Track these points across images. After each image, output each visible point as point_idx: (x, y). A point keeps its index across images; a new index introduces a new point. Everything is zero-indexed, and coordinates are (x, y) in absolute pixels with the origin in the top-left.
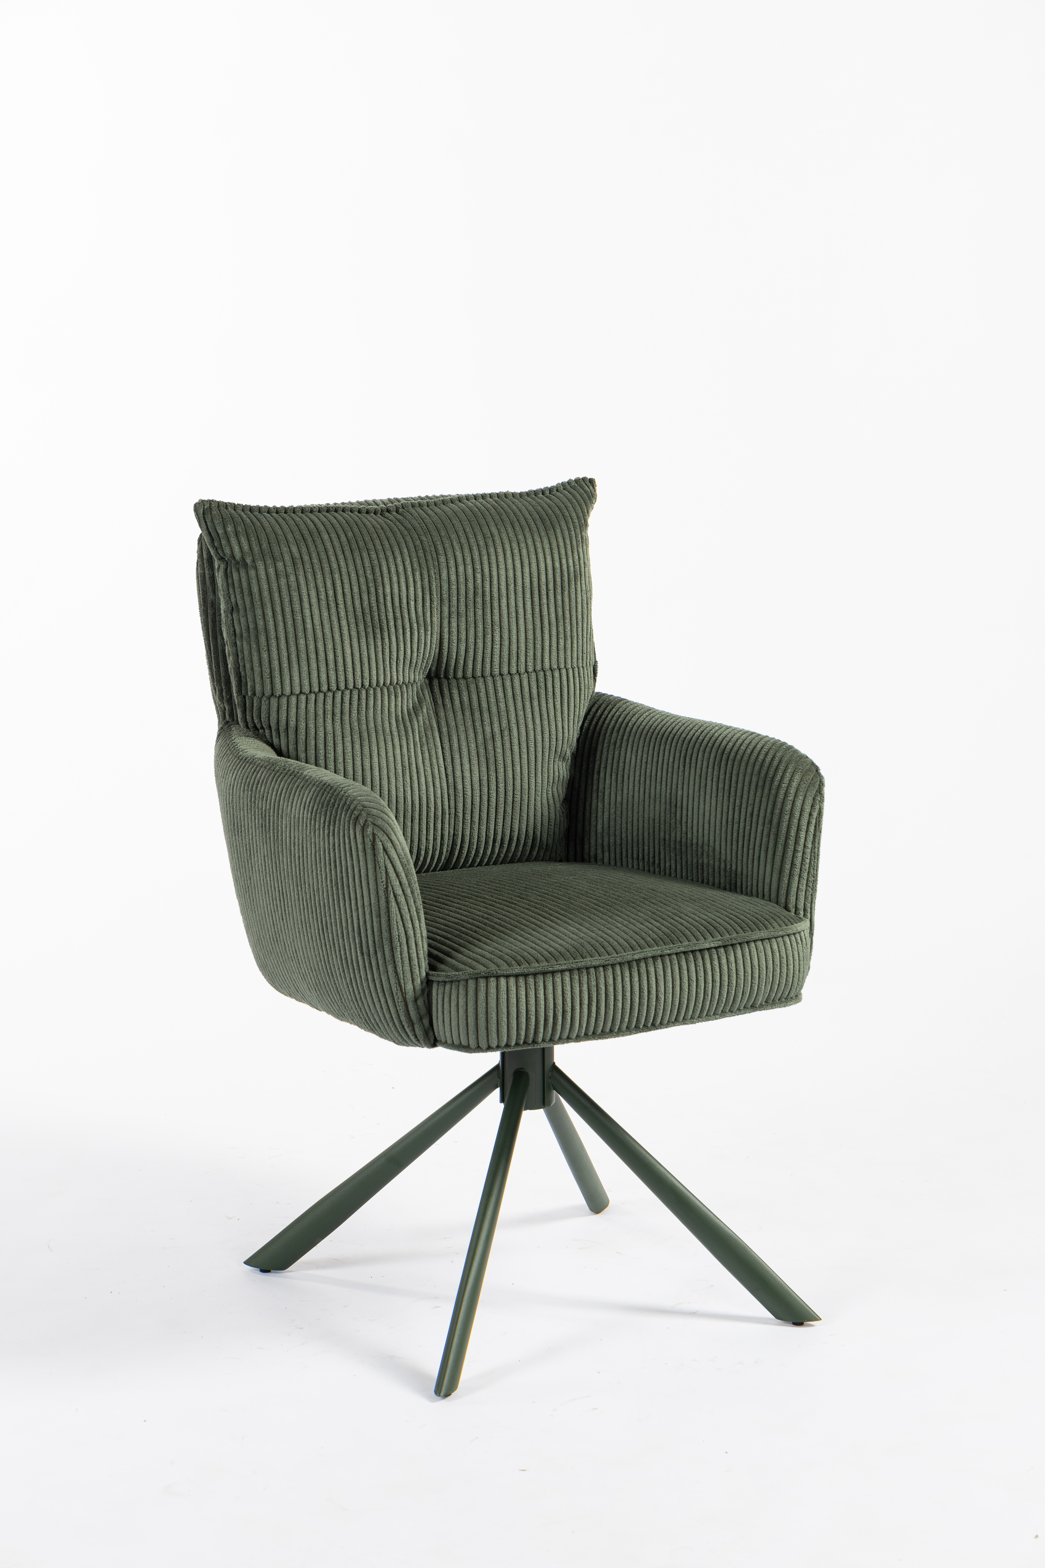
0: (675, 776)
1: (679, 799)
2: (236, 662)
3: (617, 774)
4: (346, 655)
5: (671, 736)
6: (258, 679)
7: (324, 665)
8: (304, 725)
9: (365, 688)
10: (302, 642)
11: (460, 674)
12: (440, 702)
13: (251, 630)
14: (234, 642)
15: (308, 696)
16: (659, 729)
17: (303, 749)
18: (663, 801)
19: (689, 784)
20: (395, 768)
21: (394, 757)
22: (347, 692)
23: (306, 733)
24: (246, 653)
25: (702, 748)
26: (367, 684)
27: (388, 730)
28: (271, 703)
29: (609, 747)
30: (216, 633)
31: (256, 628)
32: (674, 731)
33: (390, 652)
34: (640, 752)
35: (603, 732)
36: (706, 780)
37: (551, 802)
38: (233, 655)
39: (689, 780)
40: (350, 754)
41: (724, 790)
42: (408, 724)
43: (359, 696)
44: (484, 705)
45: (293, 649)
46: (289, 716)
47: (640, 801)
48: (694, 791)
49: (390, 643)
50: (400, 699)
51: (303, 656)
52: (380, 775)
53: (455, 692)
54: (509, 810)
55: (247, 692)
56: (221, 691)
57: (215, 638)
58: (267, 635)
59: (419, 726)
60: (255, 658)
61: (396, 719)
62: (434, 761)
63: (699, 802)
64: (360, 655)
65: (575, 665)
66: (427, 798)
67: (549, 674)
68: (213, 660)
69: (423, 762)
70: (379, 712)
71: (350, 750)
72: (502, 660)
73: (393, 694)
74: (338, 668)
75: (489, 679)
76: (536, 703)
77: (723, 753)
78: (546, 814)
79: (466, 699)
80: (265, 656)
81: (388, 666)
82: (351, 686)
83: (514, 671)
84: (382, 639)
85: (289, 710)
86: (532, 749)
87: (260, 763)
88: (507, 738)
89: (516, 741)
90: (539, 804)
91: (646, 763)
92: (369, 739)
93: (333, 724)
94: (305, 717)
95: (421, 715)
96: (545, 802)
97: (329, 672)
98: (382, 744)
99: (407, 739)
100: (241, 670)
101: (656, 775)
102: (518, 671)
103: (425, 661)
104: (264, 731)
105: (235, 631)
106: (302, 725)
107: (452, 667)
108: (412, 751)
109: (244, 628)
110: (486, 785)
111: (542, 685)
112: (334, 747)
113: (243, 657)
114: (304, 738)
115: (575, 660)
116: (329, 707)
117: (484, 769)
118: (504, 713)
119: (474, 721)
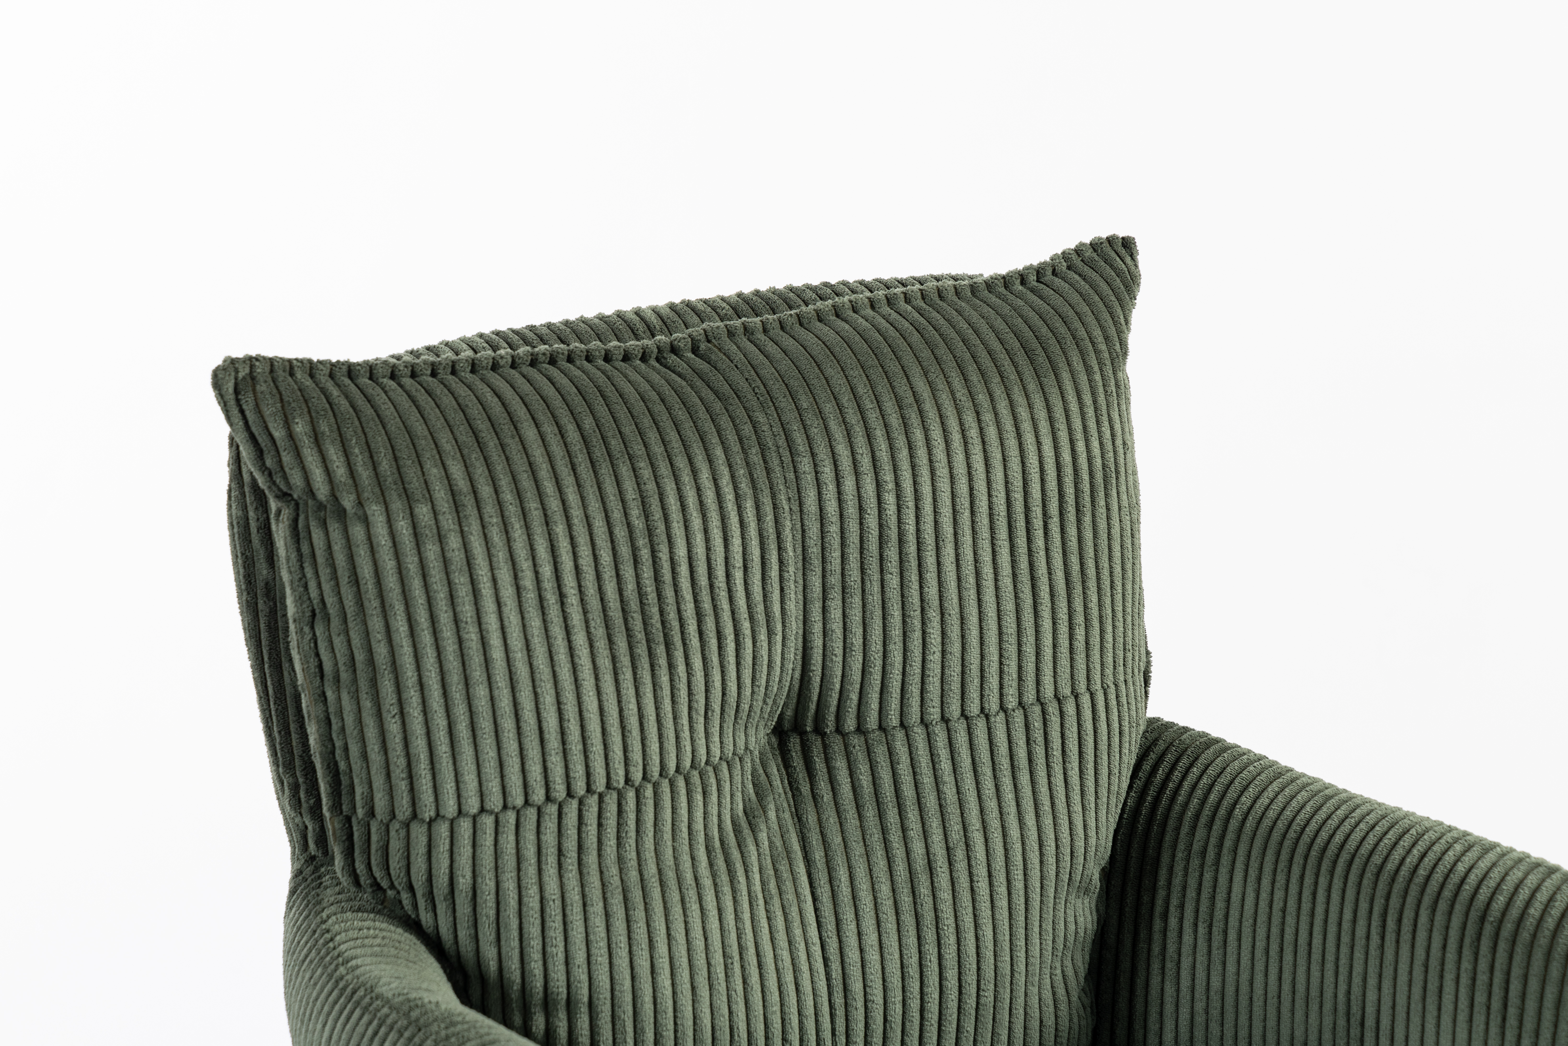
0: (1359, 955)
1: (1370, 1010)
2: (327, 739)
3: (1210, 926)
4: (586, 715)
5: (1345, 857)
6: (378, 781)
7: (536, 743)
8: (492, 884)
9: (632, 786)
10: (481, 692)
11: (850, 724)
12: (805, 789)
13: (360, 666)
14: (319, 691)
15: (501, 816)
16: (1311, 834)
17: (492, 937)
18: (1328, 1006)
19: (1395, 979)
20: (709, 964)
21: (706, 939)
22: (592, 801)
23: (498, 903)
24: (349, 719)
25: (1427, 900)
26: (637, 776)
27: (689, 876)
28: (413, 835)
29: (1188, 860)
30: (278, 654)
31: (371, 661)
32: (1352, 844)
33: (690, 694)
34: (1266, 882)
35: (1172, 823)
36: (1442, 977)
37: (1061, 992)
38: (318, 722)
39: (1396, 970)
40: (603, 944)
41: (1488, 1008)
42: (735, 854)
43: (620, 805)
44: (908, 791)
45: (460, 710)
46: (456, 865)
47: (1270, 995)
48: (1409, 998)
49: (689, 674)
50: (714, 798)
51: (485, 725)
52: (673, 985)
53: (840, 764)
54: (969, 1026)
55: (354, 807)
56: (295, 789)
57: (278, 667)
58: (397, 678)
59: (759, 855)
60: (371, 733)
61: (707, 847)
62: (798, 932)
63: (1423, 1026)
64: (621, 711)
65: (1110, 681)
66: (783, 1020)
67: (1053, 709)
68: (274, 718)
69: (772, 939)
70: (668, 836)
71: (603, 934)
72: (946, 687)
73: (700, 790)
74: (568, 747)
75: (919, 733)
76: (1024, 778)
77: (1483, 919)
78: (1050, 1021)
79: (865, 780)
80: (394, 727)
81: (686, 728)
82: (600, 784)
83: (974, 708)
84: (671, 666)
85: (455, 850)
86: (1019, 885)
87: (387, 1016)
88: (961, 866)
89: (981, 871)
90: (1034, 1001)
91: (1284, 911)
92: (646, 904)
93: (561, 877)
94: (493, 865)
95: (763, 827)
96: (1047, 995)
97: (548, 758)
98: (676, 911)
99: (734, 891)
100: (338, 758)
101: (1310, 944)
102: (982, 709)
103: (770, 702)
104: (398, 892)
105: (320, 666)
106: (488, 885)
107: (833, 709)
108: (746, 916)
109: (341, 660)
110: (917, 976)
111: (1038, 735)
112: (565, 931)
113: (343, 729)
114: (492, 913)
115: (1109, 671)
116: (550, 838)
117: (911, 940)
118: (953, 809)
119: (884, 831)
